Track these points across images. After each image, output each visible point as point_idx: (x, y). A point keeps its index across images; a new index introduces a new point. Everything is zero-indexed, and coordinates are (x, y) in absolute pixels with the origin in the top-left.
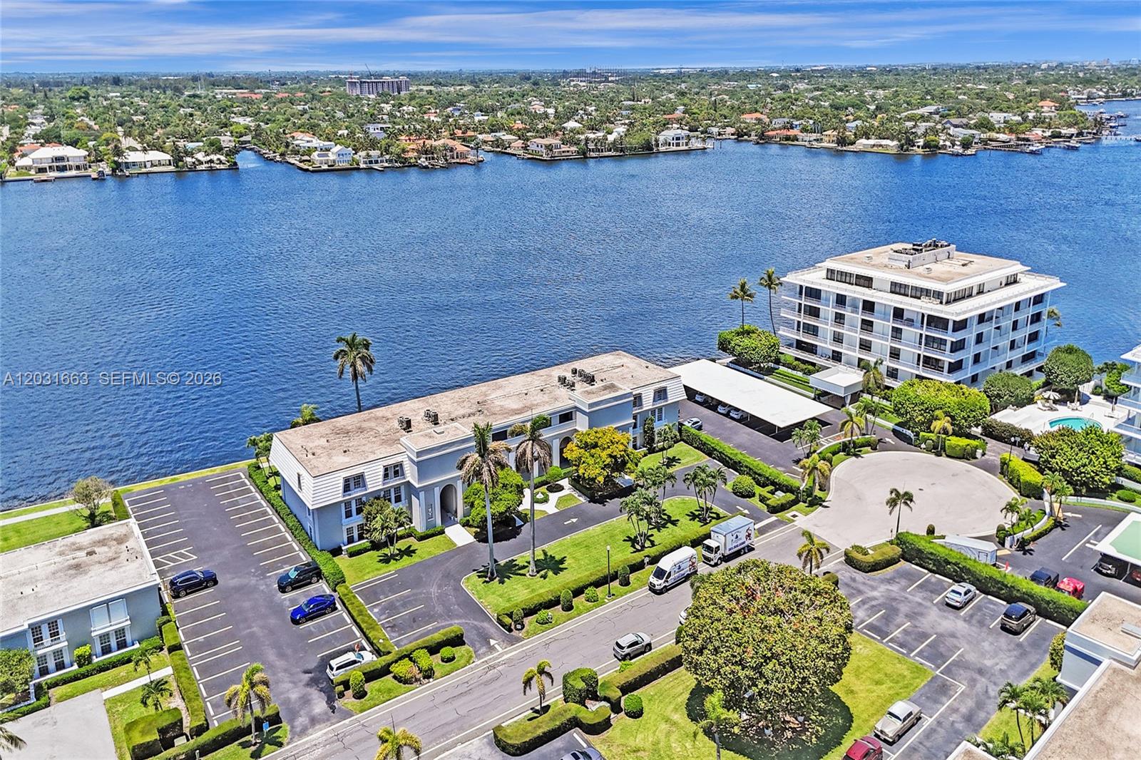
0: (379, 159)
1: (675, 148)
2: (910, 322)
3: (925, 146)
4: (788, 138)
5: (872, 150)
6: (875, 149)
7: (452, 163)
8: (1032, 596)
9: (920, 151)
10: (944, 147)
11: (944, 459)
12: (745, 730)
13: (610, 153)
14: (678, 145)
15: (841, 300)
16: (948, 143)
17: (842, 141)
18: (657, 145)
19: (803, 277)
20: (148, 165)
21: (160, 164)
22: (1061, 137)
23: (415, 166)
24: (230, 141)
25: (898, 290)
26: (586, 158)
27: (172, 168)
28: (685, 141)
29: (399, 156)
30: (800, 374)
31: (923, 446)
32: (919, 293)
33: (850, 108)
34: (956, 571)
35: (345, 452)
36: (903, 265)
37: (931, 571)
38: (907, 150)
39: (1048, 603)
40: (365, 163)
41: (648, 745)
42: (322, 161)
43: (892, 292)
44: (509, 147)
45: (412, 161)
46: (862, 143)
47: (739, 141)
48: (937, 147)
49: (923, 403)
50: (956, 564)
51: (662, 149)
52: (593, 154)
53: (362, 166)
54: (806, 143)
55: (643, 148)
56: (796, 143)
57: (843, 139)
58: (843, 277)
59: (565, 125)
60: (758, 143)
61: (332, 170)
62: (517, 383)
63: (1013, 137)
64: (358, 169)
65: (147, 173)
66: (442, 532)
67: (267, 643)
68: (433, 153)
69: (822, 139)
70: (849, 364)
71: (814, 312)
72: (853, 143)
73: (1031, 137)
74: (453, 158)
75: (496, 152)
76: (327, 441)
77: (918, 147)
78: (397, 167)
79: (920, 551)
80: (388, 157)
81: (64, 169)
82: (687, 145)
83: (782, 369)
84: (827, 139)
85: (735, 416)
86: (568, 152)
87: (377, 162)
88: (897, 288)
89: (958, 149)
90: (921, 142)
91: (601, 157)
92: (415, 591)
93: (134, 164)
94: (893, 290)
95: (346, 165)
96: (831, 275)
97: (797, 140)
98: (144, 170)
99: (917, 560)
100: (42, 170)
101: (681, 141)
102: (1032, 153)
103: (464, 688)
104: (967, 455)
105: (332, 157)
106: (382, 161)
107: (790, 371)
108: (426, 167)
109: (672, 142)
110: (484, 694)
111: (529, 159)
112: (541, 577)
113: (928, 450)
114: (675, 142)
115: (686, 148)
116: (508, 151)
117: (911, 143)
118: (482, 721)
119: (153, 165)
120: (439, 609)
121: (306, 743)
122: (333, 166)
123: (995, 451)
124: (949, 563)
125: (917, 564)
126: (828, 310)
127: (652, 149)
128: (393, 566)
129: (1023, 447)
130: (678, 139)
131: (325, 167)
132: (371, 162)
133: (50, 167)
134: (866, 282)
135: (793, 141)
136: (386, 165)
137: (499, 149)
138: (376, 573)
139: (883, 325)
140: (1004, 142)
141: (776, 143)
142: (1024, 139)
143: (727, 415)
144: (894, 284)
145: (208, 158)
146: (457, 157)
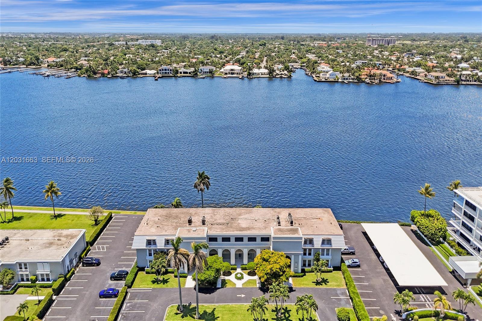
0: (348, 78)
7: (382, 82)
20: (260, 74)
21: (264, 74)
23: (364, 82)
24: (298, 65)
26: (459, 84)
27: (268, 76)
29: (357, 77)
30: (454, 252)
35: (158, 227)
40: (342, 79)
42: (323, 77)
44: (419, 75)
45: (363, 80)
52: (463, 83)
53: (340, 80)
59: (459, 65)
61: (326, 81)
62: (259, 213)
64: (337, 82)
65: (259, 77)
66: (185, 277)
67: (84, 301)
68: (374, 77)
74: (385, 79)
75: (411, 77)
76: (159, 219)
78: (355, 82)
80: (352, 77)
81: (232, 74)
83: (446, 244)
87: (347, 79)
92: (149, 302)
93: (255, 73)
95: (333, 80)
98: (258, 76)
100: (226, 74)
105: (328, 76)
106: (350, 79)
107: (449, 247)
108: (368, 83)
111: (425, 82)
116: (418, 77)
119: (262, 74)
122: (327, 80)
128: (156, 286)
131: (324, 80)
132: (344, 79)
133: (229, 73)
136: (351, 81)
137: (413, 76)
138: (146, 286)
145: (281, 73)
146: (387, 79)
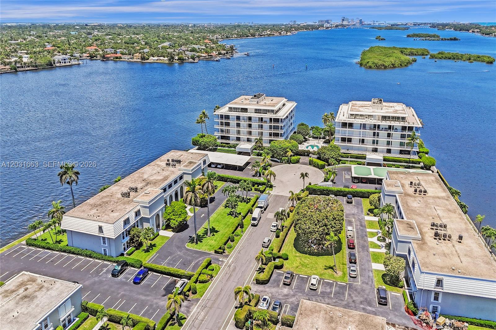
1: (64, 64)
2: (266, 122)
3: (179, 59)
4: (117, 58)
5: (157, 62)
6: (158, 61)
8: (350, 192)
9: (177, 61)
10: (185, 59)
11: (291, 164)
12: (318, 250)
13: (28, 69)
14: (65, 63)
15: (238, 118)
16: (186, 58)
17: (143, 58)
18: (54, 63)
19: (220, 112)
22: (221, 54)
25: (257, 112)
26: (17, 71)
28: (68, 61)
30: (227, 148)
31: (284, 162)
32: (266, 111)
33: (135, 44)
34: (327, 192)
35: (112, 211)
36: (256, 103)
37: (318, 195)
38: (172, 61)
39: (354, 192)
41: (299, 264)
43: (255, 113)
46: (152, 59)
47: (92, 60)
48: (183, 59)
49: (282, 148)
50: (327, 190)
51: (58, 65)
52: (20, 69)
54: (127, 60)
55: (47, 65)
56: (121, 60)
57: (144, 57)
58: (236, 109)
60: (103, 60)
63: (207, 55)
66: (158, 235)
67: (135, 294)
69: (133, 58)
70: (244, 141)
71: (228, 124)
72: (148, 59)
73: (213, 55)
76: (97, 210)
77: (176, 60)
79: (315, 190)
82: (69, 62)
83: (219, 148)
84: (136, 57)
85: (220, 167)
86: (5, 69)
88: (257, 111)
89: (191, 60)
90: (177, 58)
91: (26, 70)
92: (172, 256)
94: (256, 112)
96: (231, 109)
97: (122, 58)
99: (314, 193)
101: (66, 61)
102: (217, 61)
103: (228, 276)
104: (298, 162)
107: (222, 148)
109: (61, 61)
110: (237, 273)
112: (212, 236)
113: (285, 163)
114: (63, 61)
115: (70, 64)
117: (173, 58)
118: (245, 280)
120: (189, 258)
121: (194, 314)
123: (303, 159)
124: (325, 190)
125: (314, 194)
126: (233, 123)
127: (53, 65)
128: (153, 252)
129: (309, 156)
130: (65, 60)
134: (245, 110)
135: (119, 59)
139: (255, 124)
140: (204, 57)
141: (112, 60)
142: (210, 56)
143: (216, 167)
144: (256, 110)
